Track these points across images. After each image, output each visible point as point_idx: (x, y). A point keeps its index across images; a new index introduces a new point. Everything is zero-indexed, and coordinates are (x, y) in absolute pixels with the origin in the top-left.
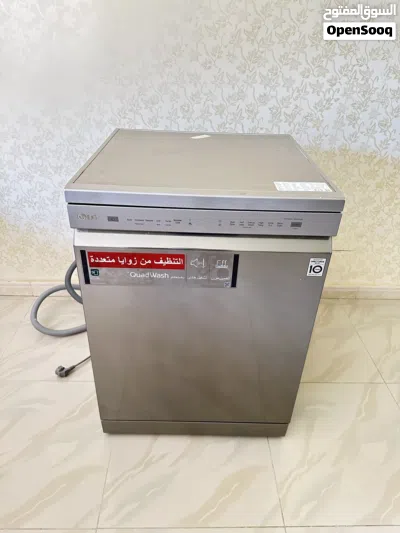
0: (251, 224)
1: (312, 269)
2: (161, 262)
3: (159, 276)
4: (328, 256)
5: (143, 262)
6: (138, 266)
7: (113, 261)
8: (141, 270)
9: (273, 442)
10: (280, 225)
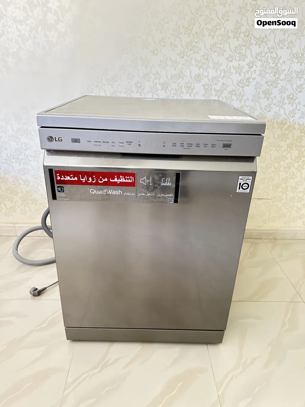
0: (190, 145)
1: (241, 186)
2: (116, 180)
3: (114, 193)
4: (253, 174)
5: (101, 180)
6: (97, 184)
7: (76, 179)
8: (99, 187)
9: (211, 349)
10: (213, 146)
